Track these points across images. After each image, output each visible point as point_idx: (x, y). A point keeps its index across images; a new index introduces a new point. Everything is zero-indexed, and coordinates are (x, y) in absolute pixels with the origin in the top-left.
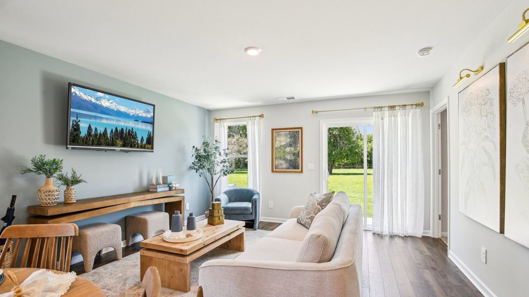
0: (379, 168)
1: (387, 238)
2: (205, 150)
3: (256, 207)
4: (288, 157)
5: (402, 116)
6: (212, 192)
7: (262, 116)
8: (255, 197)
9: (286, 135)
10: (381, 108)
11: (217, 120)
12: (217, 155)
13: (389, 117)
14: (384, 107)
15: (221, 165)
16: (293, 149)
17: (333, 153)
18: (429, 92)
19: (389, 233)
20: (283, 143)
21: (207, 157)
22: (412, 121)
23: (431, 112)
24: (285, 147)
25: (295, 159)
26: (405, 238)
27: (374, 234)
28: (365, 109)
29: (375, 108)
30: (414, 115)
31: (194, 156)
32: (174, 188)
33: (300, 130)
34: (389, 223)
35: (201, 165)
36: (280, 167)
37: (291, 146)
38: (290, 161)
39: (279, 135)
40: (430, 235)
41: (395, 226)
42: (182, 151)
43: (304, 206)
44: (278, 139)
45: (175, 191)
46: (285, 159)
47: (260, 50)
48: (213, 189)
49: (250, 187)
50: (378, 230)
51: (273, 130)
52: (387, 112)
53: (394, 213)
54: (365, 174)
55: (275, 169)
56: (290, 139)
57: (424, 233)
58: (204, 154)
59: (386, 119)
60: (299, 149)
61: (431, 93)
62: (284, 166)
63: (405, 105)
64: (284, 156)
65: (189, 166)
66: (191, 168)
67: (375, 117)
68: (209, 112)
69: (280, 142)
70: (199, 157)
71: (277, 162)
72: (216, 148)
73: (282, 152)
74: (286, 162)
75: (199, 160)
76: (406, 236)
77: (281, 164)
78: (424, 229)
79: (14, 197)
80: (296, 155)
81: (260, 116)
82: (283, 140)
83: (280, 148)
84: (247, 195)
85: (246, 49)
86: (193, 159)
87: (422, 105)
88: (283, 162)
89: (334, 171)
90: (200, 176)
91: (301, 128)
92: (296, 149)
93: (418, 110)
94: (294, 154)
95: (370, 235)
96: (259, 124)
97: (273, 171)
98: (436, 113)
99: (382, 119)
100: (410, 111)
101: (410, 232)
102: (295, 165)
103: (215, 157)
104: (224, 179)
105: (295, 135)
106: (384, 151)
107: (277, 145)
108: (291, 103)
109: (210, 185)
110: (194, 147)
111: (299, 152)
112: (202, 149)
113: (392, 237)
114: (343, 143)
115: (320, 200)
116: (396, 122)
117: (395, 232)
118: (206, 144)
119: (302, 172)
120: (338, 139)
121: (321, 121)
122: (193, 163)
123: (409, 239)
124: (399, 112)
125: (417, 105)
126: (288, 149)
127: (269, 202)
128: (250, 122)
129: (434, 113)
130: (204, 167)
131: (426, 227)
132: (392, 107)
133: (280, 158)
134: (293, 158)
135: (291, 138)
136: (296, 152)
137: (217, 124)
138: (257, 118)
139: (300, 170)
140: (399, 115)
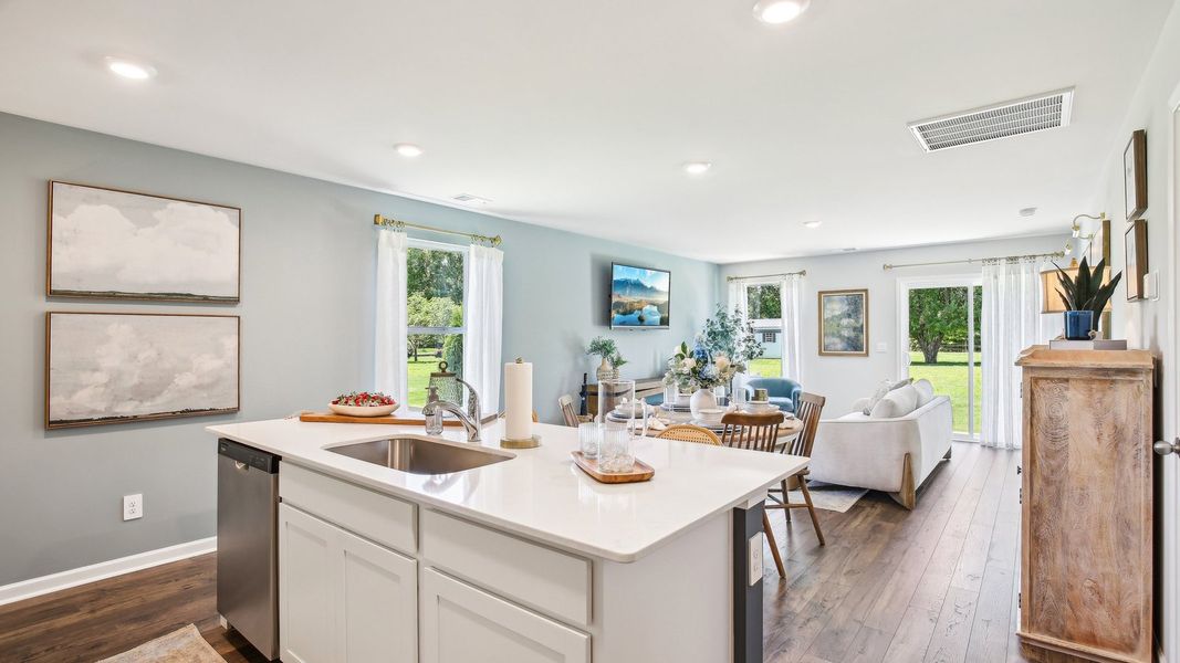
0: (990, 351)
1: (1002, 454)
2: (721, 325)
4: (846, 333)
5: (1027, 273)
7: (803, 273)
8: (795, 389)
9: (842, 301)
10: (995, 260)
11: (731, 279)
12: (738, 330)
13: (1007, 274)
14: (1000, 259)
15: (744, 344)
16: (853, 321)
19: (1007, 445)
20: (837, 313)
21: (726, 333)
24: (840, 317)
25: (857, 337)
27: (983, 446)
28: (970, 261)
29: (984, 260)
31: (707, 332)
33: (864, 293)
35: (716, 344)
36: (832, 347)
37: (849, 316)
38: (848, 338)
39: (829, 301)
42: (690, 325)
44: (828, 306)
46: (840, 336)
49: (786, 376)
50: (989, 441)
51: (820, 293)
52: (1003, 267)
54: (972, 364)
55: (824, 351)
56: (847, 308)
58: (720, 330)
59: (1002, 278)
60: (862, 320)
62: (840, 346)
63: (1034, 256)
64: (838, 332)
67: (985, 274)
68: (719, 268)
69: (833, 310)
70: (713, 334)
71: (827, 341)
72: (736, 322)
73: (835, 324)
74: (842, 341)
75: (714, 339)
77: (834, 344)
80: (859, 330)
81: (801, 273)
82: (837, 308)
83: (832, 319)
84: (783, 388)
87: (1061, 255)
88: (837, 340)
91: (866, 291)
92: (857, 321)
94: (855, 329)
96: (799, 285)
97: (820, 354)
99: (996, 277)
100: (1041, 265)
102: (856, 345)
103: (736, 334)
105: (857, 301)
106: (998, 325)
107: (827, 314)
110: (706, 320)
111: (862, 326)
112: (718, 323)
113: (1010, 451)
116: (1018, 282)
118: (721, 315)
119: (867, 354)
121: (898, 280)
124: (1024, 267)
125: (1052, 256)
126: (845, 322)
128: (785, 282)
130: (720, 347)
132: (1013, 259)
133: (833, 335)
134: (852, 334)
135: (849, 304)
136: (858, 325)
137: (732, 286)
138: (796, 277)
139: (865, 352)
140: (1023, 272)
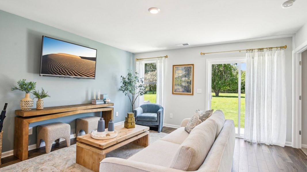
0: (250, 94)
1: (256, 146)
2: (128, 79)
3: (160, 117)
4: (184, 84)
5: (268, 56)
6: (133, 106)
7: (166, 57)
8: (160, 110)
9: (182, 70)
10: (252, 50)
11: (138, 59)
12: (137, 82)
13: (258, 56)
14: (255, 49)
15: (139, 88)
16: (187, 79)
17: (220, 82)
18: (292, 37)
19: (257, 141)
20: (181, 75)
21: (130, 83)
22: (277, 60)
23: (293, 52)
24: (182, 77)
25: (188, 86)
26: (270, 146)
27: (245, 141)
28: (240, 51)
29: (247, 50)
30: (278, 55)
31: (122, 82)
32: (107, 102)
33: (192, 66)
34: (257, 134)
35: (126, 88)
36: (178, 90)
37: (185, 76)
38: (185, 87)
39: (178, 69)
40: (292, 145)
41: (262, 137)
42: (114, 79)
43: (190, 119)
44: (177, 72)
45: (107, 104)
46: (181, 86)
47: (159, 10)
48: (133, 104)
49: (158, 103)
50: (248, 138)
51: (174, 66)
52: (256, 53)
53: (262, 127)
54: (239, 97)
55: (174, 92)
57: (286, 143)
58: (128, 81)
59: (256, 58)
60: (191, 78)
61: (293, 39)
62: (181, 90)
63: (272, 48)
64: (181, 83)
65: (119, 89)
66: (120, 90)
67: (248, 57)
68: (134, 54)
69: (178, 74)
70: (125, 83)
71: (176, 87)
72: (136, 78)
73: (179, 80)
74: (182, 88)
75: (125, 85)
76: (271, 145)
77: (179, 89)
78: (287, 140)
79: (6, 104)
80: (189, 83)
81: (165, 57)
82: (180, 72)
83: (178, 78)
84: (154, 109)
85: (150, 9)
86: (121, 84)
87: (285, 47)
88: (180, 87)
89: (220, 94)
90: (126, 95)
91: (193, 65)
92: (189, 79)
93: (282, 51)
94: (188, 82)
95: (242, 142)
96: (164, 62)
97: (173, 93)
98: (298, 53)
99: (253, 58)
100: (275, 53)
101: (274, 142)
102: (188, 90)
103: (136, 83)
104: (141, 97)
105: (189, 69)
106: (254, 81)
107: (176, 76)
108: (186, 48)
109: (132, 101)
110: (121, 76)
111: (191, 81)
112: (127, 78)
113: (259, 145)
114: (227, 76)
115: (201, 116)
116: (264, 60)
117: (262, 141)
118: (129, 75)
119: (193, 94)
120: (223, 73)
121: (207, 59)
122: (121, 87)
123: (274, 147)
124: (267, 53)
125: (281, 48)
126: (184, 79)
127: (170, 114)
128: (159, 61)
129: (295, 54)
130: (128, 89)
131: (288, 139)
132: (261, 50)
133: (178, 85)
134: (187, 85)
135: (185, 71)
136: (189, 81)
137: (138, 62)
138: (163, 59)
139: (192, 93)
140: (266, 55)
